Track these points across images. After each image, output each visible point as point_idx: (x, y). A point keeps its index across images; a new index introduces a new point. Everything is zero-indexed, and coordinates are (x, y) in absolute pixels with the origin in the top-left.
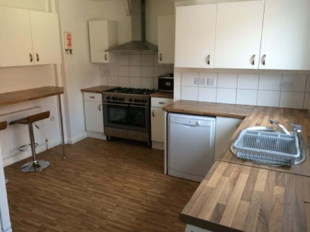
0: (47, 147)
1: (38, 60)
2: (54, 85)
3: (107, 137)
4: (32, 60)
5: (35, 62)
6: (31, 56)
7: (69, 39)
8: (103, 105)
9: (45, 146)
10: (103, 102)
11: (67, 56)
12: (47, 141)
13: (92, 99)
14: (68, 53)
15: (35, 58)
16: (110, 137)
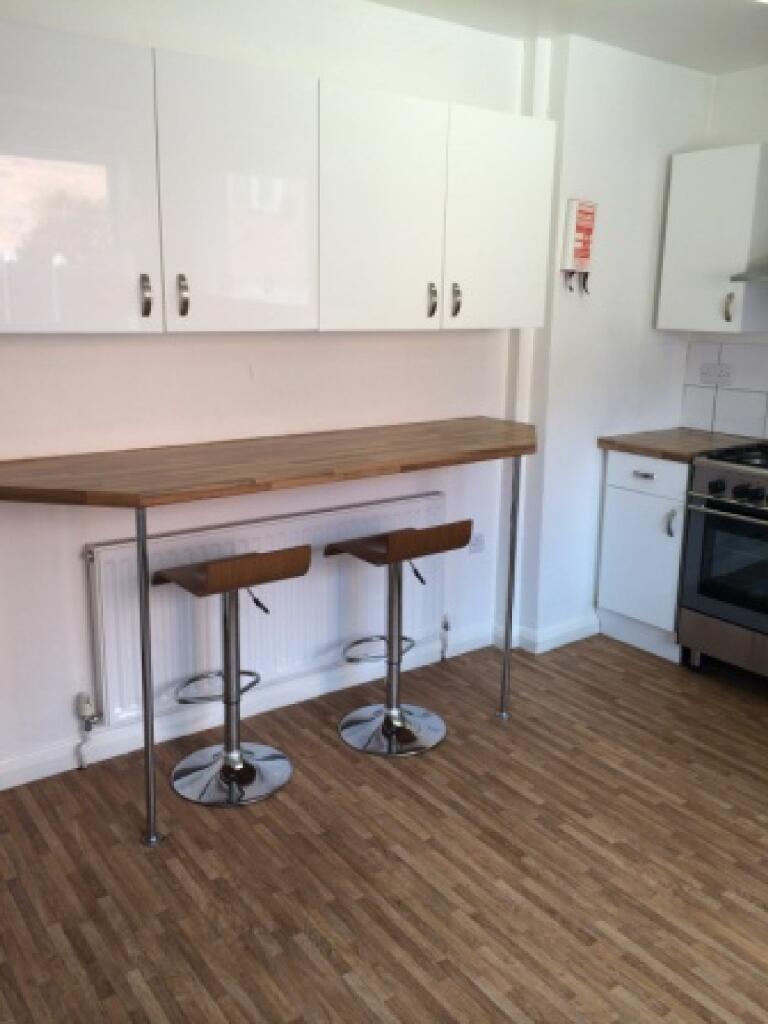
0: (443, 652)
1: (456, 309)
2: (500, 414)
3: (686, 653)
4: (432, 311)
5: (444, 319)
6: (433, 293)
7: (585, 230)
8: (689, 514)
9: (437, 646)
10: (690, 499)
11: (567, 301)
12: (446, 627)
13: (641, 484)
14: (571, 289)
15: (445, 303)
16: (698, 655)
